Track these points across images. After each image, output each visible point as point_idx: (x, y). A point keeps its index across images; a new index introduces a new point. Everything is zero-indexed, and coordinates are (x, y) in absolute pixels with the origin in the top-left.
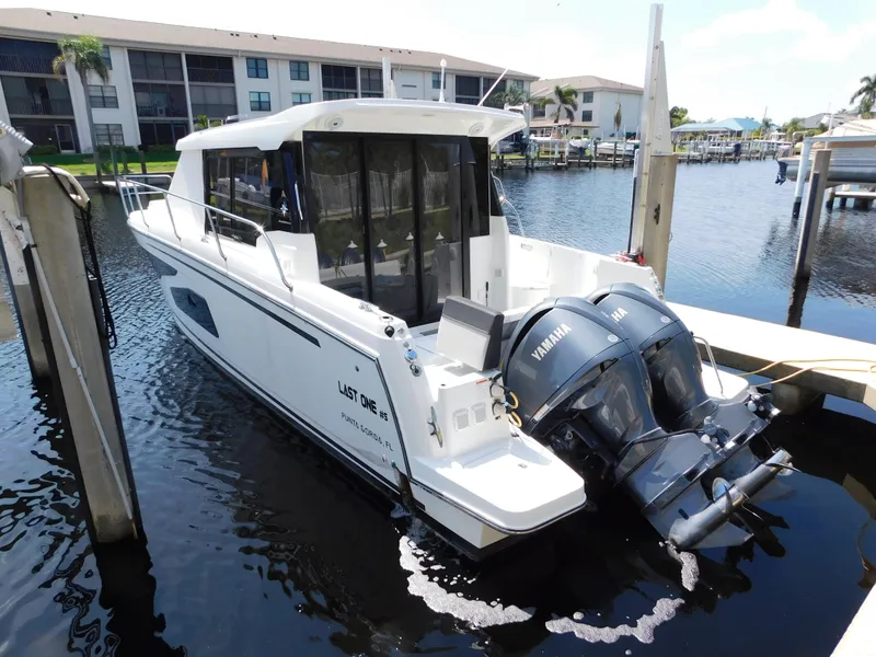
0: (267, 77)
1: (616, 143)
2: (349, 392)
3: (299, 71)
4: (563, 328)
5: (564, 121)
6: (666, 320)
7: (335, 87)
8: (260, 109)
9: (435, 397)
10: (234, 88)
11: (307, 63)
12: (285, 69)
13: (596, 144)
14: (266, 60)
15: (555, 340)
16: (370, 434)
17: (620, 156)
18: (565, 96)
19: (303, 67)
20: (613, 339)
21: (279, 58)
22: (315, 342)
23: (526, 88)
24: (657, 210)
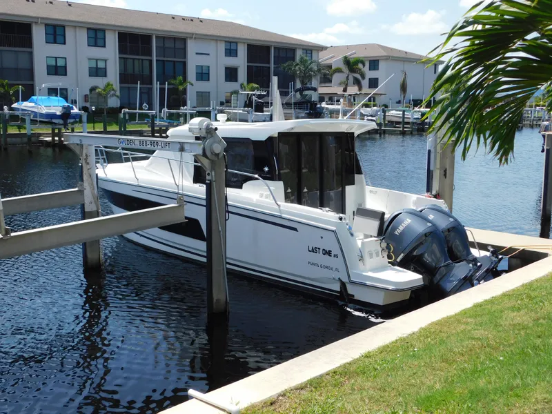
0: (65, 43)
1: (404, 112)
2: (315, 250)
3: (96, 38)
4: (407, 221)
5: (353, 90)
6: (451, 220)
7: (131, 54)
8: (56, 73)
9: (360, 246)
10: (31, 53)
11: (104, 31)
12: (83, 36)
13: (384, 112)
14: (64, 27)
15: (404, 226)
16: (326, 267)
17: (408, 123)
18: (352, 65)
19: (100, 35)
20: (429, 224)
21: (76, 25)
22: (295, 229)
23: (314, 58)
24: (445, 171)
